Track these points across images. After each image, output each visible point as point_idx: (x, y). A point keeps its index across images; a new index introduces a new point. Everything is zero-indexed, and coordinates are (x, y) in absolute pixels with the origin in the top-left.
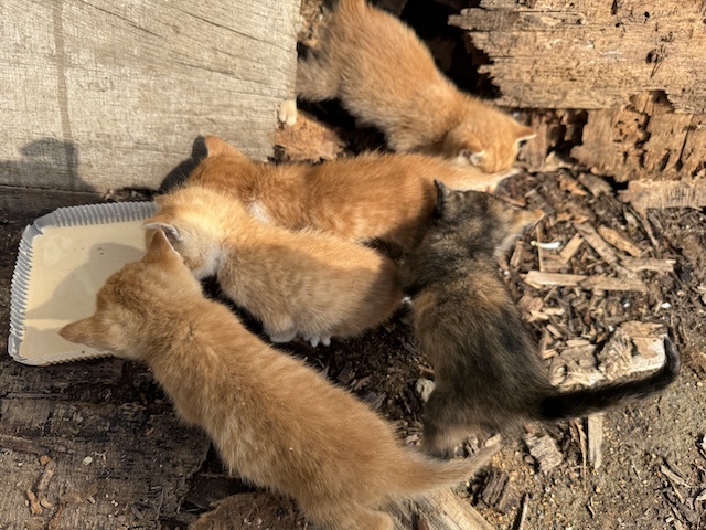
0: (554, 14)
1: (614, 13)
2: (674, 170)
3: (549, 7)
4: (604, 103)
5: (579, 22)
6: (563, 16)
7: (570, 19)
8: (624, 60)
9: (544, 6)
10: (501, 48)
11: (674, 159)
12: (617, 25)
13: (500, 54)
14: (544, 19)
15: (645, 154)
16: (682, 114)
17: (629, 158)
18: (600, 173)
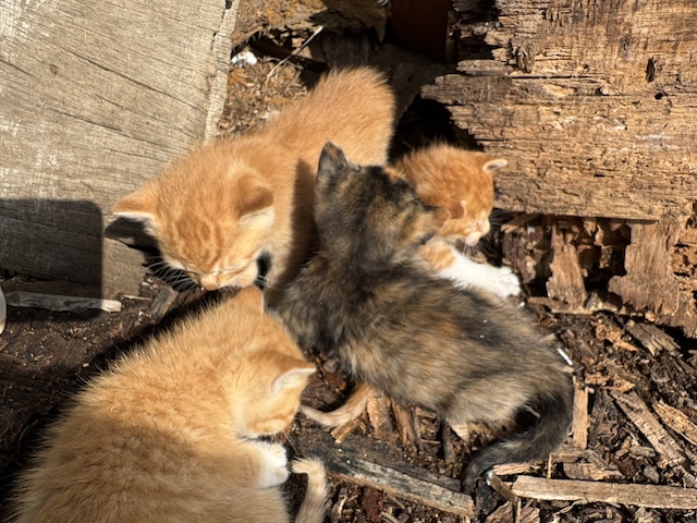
0: (562, 81)
1: (650, 79)
3: (554, 71)
4: (650, 212)
5: (599, 92)
6: (575, 83)
7: (586, 87)
8: (676, 148)
9: (545, 70)
10: (491, 127)
12: (658, 97)
13: (491, 137)
14: (548, 88)
18: (659, 321)
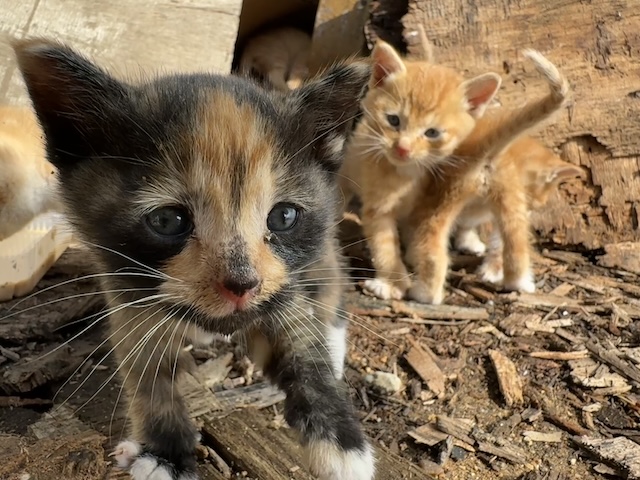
1: (508, 72)
12: (515, 82)
15: (606, 211)
16: (623, 157)
17: (590, 219)
18: (565, 242)
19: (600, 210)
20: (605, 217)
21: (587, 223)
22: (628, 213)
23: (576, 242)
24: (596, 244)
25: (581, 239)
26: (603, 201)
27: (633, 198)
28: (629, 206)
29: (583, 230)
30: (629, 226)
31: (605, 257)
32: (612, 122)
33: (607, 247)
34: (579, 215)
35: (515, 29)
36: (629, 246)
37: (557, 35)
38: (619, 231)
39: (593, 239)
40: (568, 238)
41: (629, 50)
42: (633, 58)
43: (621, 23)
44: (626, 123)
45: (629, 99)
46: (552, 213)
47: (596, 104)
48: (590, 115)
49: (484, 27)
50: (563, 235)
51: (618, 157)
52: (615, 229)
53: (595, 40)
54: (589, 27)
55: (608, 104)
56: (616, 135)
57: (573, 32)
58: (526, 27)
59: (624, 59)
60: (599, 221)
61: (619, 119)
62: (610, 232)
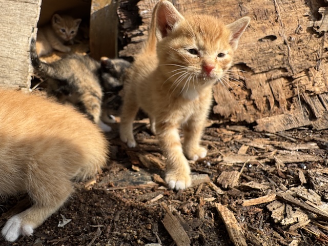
2: (276, 108)
11: (272, 101)
15: (255, 102)
16: (259, 73)
17: (247, 107)
18: (237, 121)
19: (252, 102)
20: (254, 105)
21: (246, 109)
22: (265, 102)
23: (242, 120)
24: (252, 120)
25: (245, 118)
26: (253, 97)
27: (267, 94)
28: (265, 99)
29: (245, 113)
30: (266, 109)
31: (258, 126)
32: (252, 55)
33: (258, 121)
34: (242, 106)
35: (199, 8)
36: (268, 119)
37: (220, 10)
38: (262, 112)
39: (250, 117)
40: (238, 118)
41: (256, 17)
42: (259, 21)
43: (250, 3)
44: (260, 55)
45: (259, 43)
46: (229, 106)
47: (244, 46)
48: (241, 52)
49: (182, 7)
50: (235, 117)
51: (257, 73)
52: (260, 111)
53: (239, 13)
54: (236, 6)
55: (249, 46)
56: (255, 62)
57: (228, 8)
58: (204, 7)
59: (254, 22)
60: (252, 108)
61: (256, 53)
62: (258, 113)
